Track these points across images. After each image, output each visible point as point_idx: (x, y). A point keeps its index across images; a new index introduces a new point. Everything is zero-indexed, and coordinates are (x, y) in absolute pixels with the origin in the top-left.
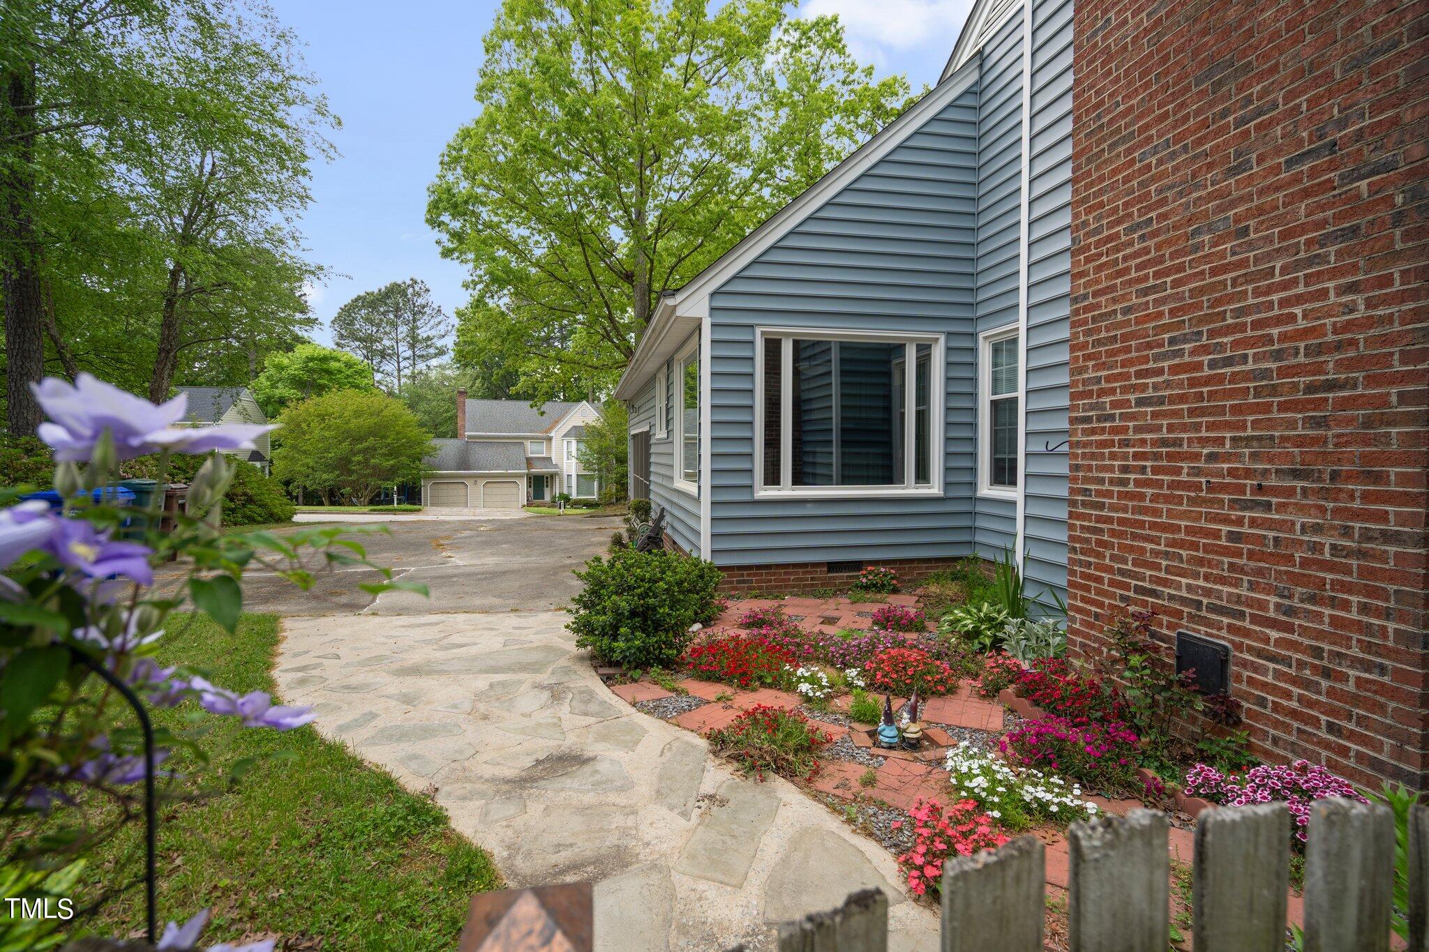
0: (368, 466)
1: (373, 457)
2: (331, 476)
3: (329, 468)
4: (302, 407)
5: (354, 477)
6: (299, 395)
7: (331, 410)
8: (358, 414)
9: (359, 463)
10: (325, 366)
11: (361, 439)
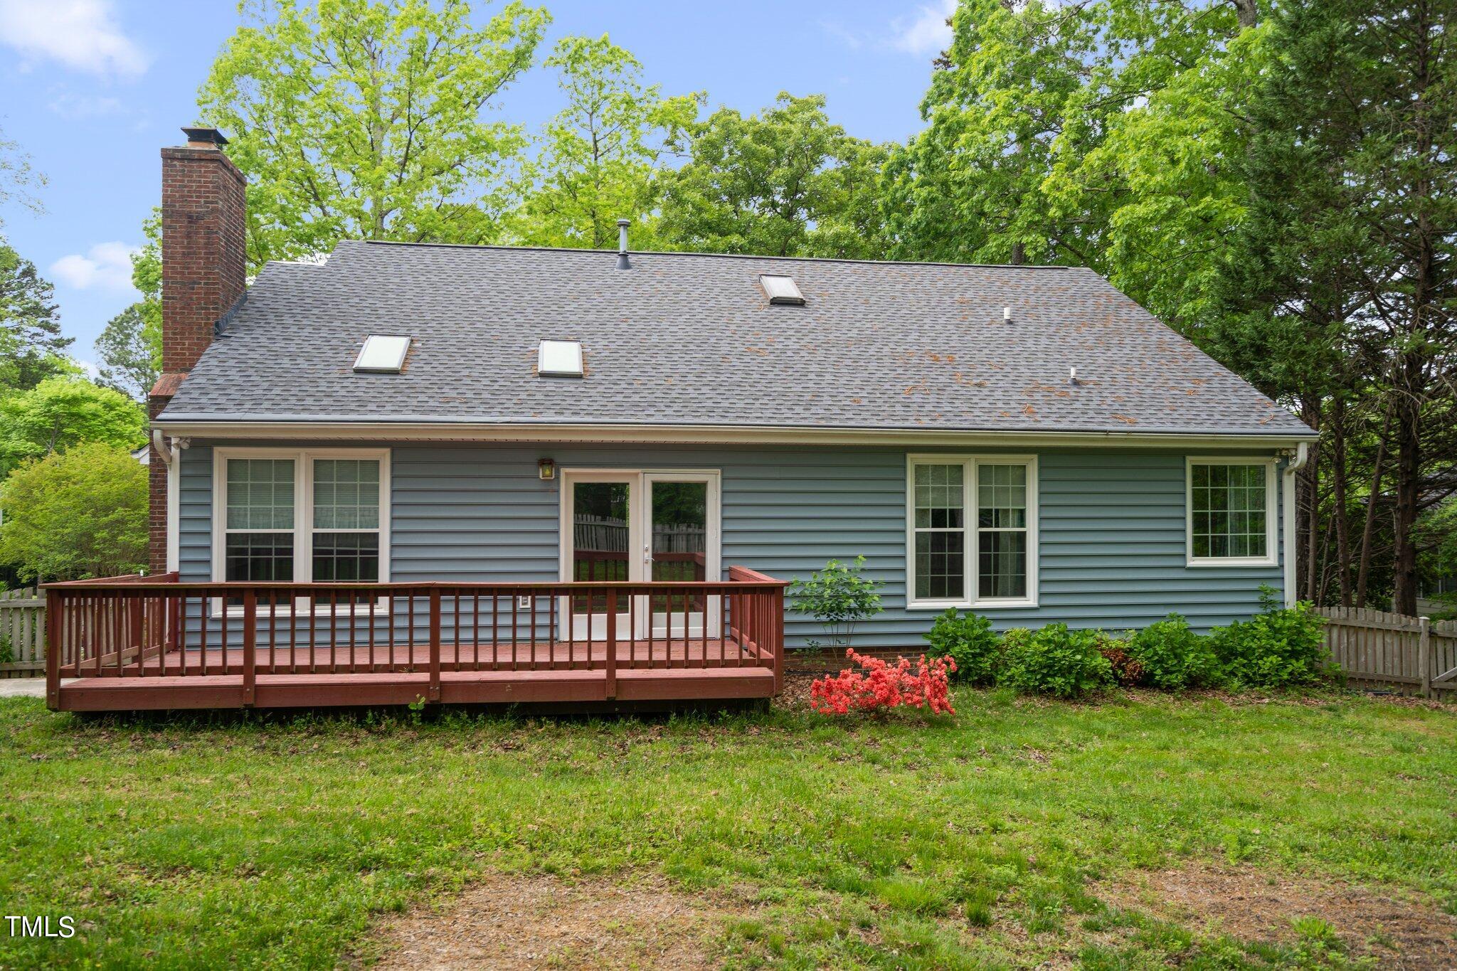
0: (115, 545)
1: (122, 532)
2: (68, 557)
3: (65, 546)
4: (37, 467)
5: (96, 559)
6: (39, 449)
7: (73, 472)
8: (105, 477)
9: (104, 540)
10: (74, 410)
11: (108, 509)
